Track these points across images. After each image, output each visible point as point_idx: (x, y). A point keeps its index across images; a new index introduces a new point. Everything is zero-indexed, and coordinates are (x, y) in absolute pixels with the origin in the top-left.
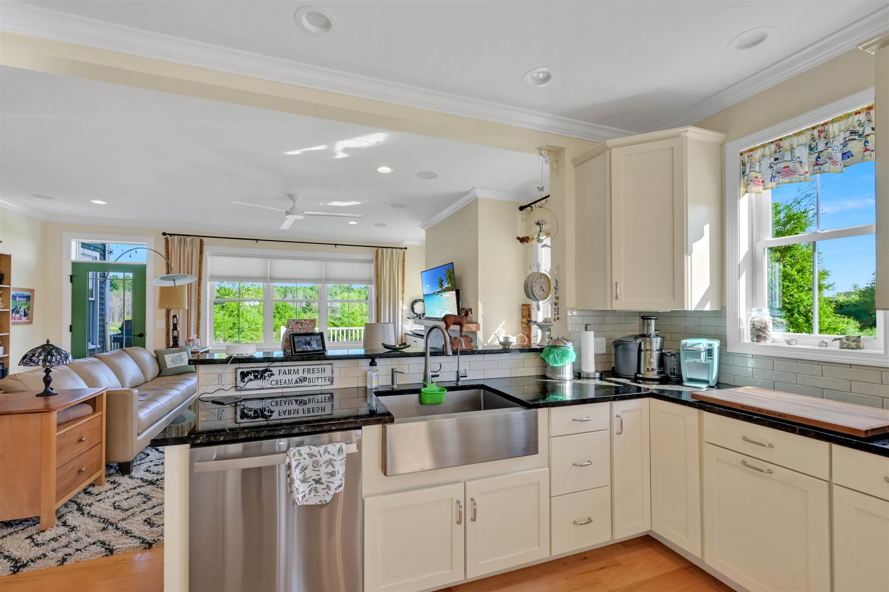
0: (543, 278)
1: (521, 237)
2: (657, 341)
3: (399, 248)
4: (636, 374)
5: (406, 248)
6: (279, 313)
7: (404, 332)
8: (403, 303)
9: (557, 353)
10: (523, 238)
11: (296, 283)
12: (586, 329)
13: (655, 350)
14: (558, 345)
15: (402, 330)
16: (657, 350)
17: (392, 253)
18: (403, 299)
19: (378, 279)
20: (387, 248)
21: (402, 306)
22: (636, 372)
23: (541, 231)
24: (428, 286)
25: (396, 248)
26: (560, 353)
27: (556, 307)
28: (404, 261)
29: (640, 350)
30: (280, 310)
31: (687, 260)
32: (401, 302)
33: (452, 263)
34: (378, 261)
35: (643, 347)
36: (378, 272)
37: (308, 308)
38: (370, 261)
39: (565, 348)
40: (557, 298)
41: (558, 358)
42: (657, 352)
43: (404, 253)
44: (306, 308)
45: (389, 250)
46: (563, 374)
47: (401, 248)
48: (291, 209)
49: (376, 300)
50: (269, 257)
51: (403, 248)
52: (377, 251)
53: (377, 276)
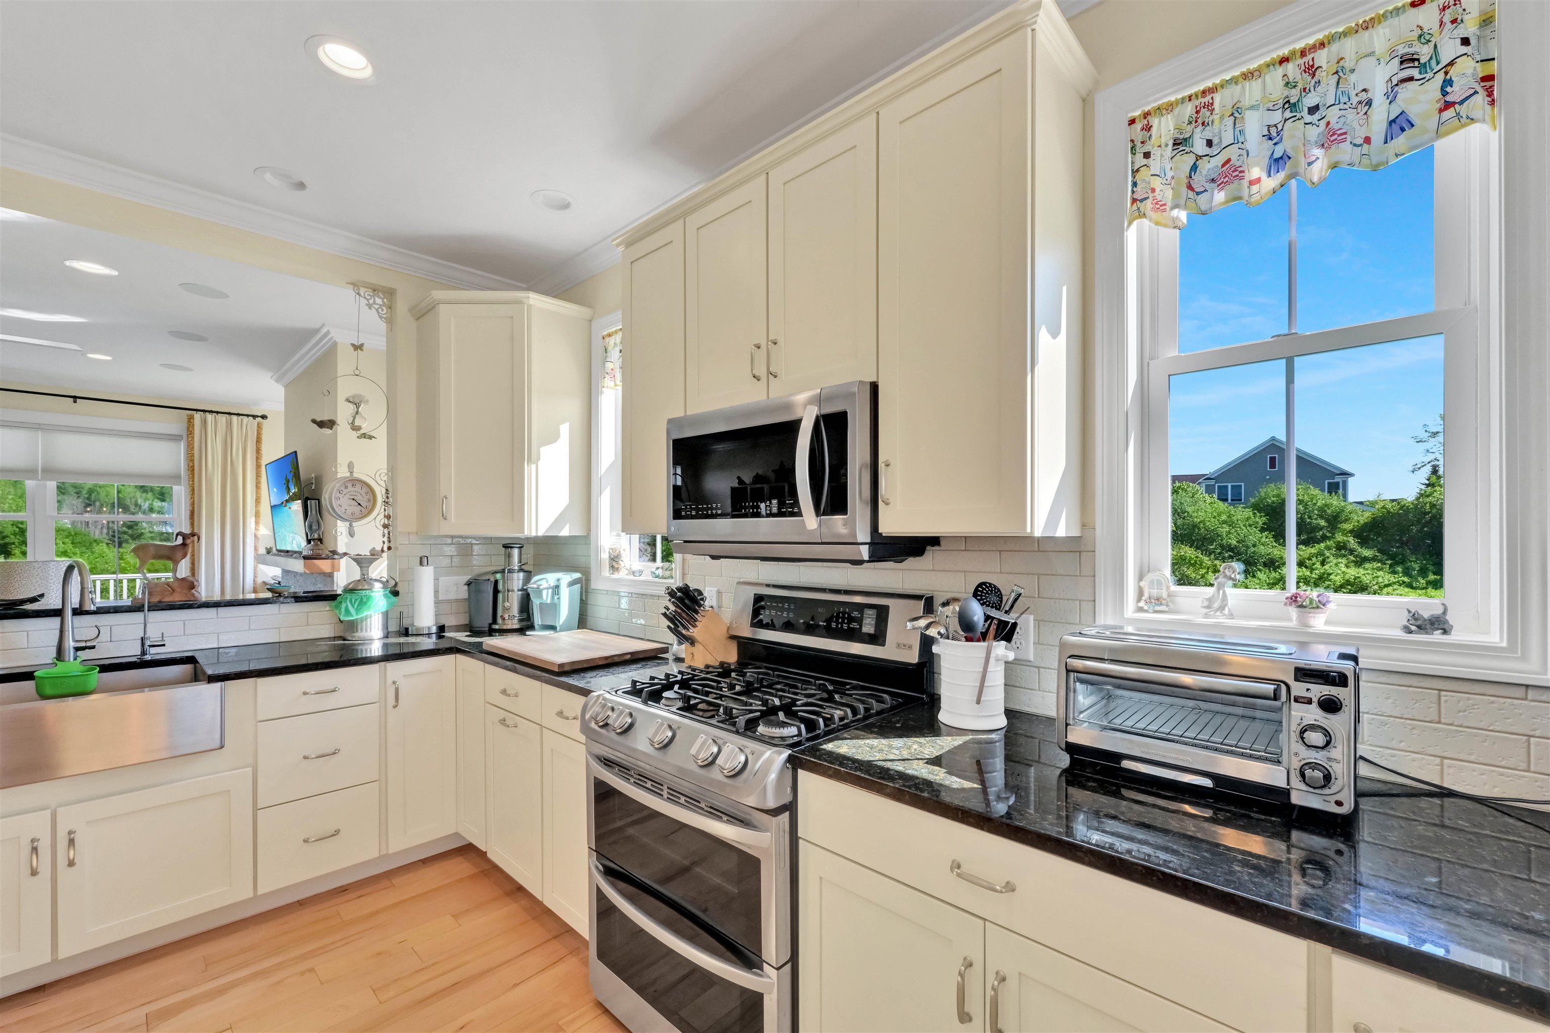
0: (358, 486)
1: (319, 419)
2: (518, 577)
3: (248, 416)
4: (490, 625)
5: (264, 417)
7: (260, 580)
8: (257, 523)
9: (351, 601)
10: (321, 422)
12: (421, 564)
13: (516, 589)
14: (360, 588)
15: (255, 577)
16: (519, 590)
17: (229, 425)
18: (257, 515)
19: (193, 475)
20: (217, 412)
21: (256, 529)
22: (491, 621)
23: (357, 413)
24: (275, 490)
25: (238, 415)
26: (357, 600)
27: (386, 531)
28: (259, 441)
29: (496, 591)
31: (529, 470)
32: (251, 521)
33: (296, 452)
34: (193, 438)
35: (500, 587)
36: (192, 461)
37: (130, 532)
38: (171, 438)
39: (364, 592)
40: (388, 517)
41: (353, 606)
42: (520, 593)
43: (259, 427)
44: (125, 533)
45: (223, 419)
46: (362, 631)
47: (254, 417)
49: (188, 517)
51: (258, 416)
52: (190, 419)
53: (191, 469)
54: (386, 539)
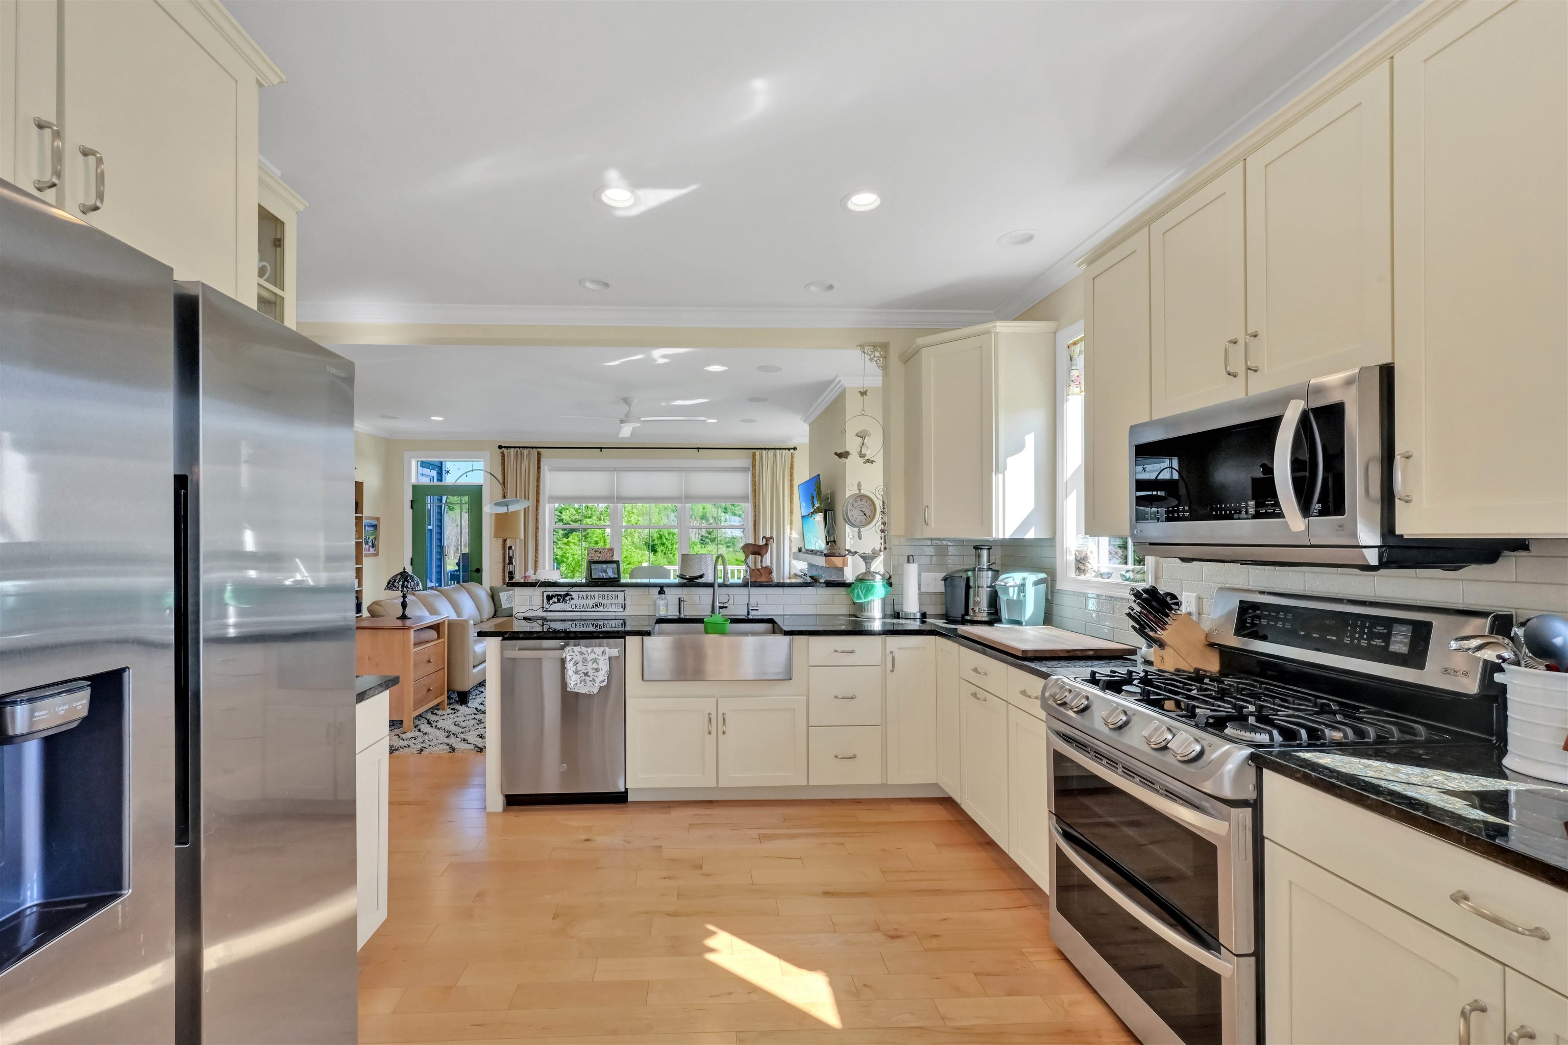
0: (863, 500)
1: (839, 451)
2: (987, 575)
3: (786, 449)
5: (795, 449)
6: (663, 544)
7: (792, 572)
8: (791, 529)
10: (841, 453)
11: (649, 503)
12: (908, 561)
14: (867, 578)
15: (790, 569)
16: (988, 585)
17: (775, 457)
18: (791, 523)
19: (755, 495)
20: (769, 449)
21: (790, 534)
23: (863, 444)
24: (804, 505)
25: (781, 449)
27: (882, 535)
28: (792, 468)
30: (665, 541)
32: (788, 527)
33: (818, 475)
34: (755, 469)
36: (755, 485)
38: (745, 470)
39: (869, 581)
40: (884, 524)
42: (989, 588)
43: (792, 456)
45: (771, 452)
46: (868, 611)
47: (790, 450)
48: (626, 415)
49: (753, 525)
50: (615, 470)
52: (754, 456)
53: (754, 491)
54: (882, 541)
